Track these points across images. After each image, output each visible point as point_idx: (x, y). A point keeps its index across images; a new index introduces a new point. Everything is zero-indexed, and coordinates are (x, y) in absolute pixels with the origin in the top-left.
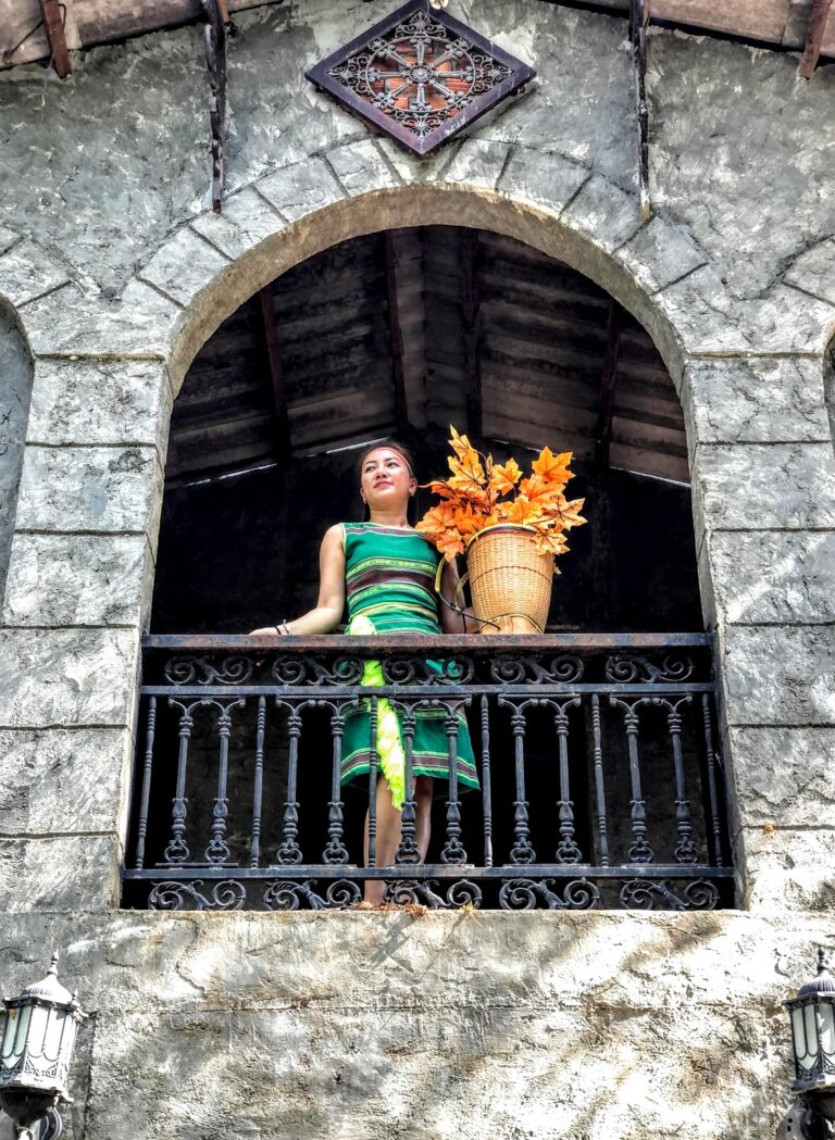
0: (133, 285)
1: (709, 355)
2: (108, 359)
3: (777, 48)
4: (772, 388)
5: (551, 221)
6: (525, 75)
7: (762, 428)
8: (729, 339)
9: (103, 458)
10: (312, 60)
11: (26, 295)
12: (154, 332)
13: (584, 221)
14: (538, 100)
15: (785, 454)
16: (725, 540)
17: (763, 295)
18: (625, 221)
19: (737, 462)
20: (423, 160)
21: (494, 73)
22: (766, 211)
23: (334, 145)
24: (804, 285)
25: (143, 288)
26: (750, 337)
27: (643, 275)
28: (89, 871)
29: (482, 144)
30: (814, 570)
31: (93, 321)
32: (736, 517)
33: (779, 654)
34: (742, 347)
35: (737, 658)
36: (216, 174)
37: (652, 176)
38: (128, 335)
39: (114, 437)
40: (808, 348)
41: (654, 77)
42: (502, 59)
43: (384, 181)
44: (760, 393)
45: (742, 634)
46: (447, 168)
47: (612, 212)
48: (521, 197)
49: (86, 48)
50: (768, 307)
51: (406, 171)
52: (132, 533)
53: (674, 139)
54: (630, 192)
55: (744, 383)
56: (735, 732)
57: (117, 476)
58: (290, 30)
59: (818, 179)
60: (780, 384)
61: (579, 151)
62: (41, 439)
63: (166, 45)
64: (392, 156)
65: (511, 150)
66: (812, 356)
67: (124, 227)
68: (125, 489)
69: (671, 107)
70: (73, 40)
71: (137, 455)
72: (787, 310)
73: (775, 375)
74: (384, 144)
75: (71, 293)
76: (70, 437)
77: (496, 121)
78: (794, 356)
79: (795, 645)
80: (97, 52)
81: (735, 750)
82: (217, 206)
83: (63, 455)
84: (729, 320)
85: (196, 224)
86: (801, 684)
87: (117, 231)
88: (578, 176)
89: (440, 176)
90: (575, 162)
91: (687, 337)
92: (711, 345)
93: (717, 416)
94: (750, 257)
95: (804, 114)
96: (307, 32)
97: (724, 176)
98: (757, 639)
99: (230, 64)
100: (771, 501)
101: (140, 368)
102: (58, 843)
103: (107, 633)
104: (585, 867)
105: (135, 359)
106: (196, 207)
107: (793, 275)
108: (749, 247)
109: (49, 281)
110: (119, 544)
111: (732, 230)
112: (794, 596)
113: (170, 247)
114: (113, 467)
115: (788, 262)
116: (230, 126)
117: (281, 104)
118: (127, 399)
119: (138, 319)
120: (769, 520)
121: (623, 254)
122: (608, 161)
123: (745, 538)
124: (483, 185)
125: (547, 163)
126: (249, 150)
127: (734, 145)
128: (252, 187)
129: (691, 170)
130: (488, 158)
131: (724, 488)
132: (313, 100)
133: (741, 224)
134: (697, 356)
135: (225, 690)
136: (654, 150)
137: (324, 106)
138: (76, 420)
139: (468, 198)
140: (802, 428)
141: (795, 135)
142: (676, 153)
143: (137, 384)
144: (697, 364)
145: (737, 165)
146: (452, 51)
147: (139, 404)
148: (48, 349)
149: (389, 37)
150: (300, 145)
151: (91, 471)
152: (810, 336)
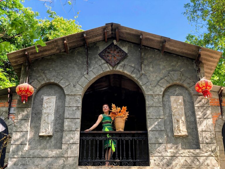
0: (78, 85)
1: (148, 95)
2: (74, 95)
3: (158, 50)
4: (156, 99)
5: (129, 75)
6: (126, 54)
7: (154, 105)
8: (151, 93)
9: (74, 108)
10: (99, 52)
11: (64, 86)
12: (80, 91)
13: (134, 76)
14: (128, 58)
15: (157, 108)
16: (149, 120)
17: (155, 86)
18: (139, 75)
19: (151, 109)
20: (113, 67)
21: (122, 54)
22: (156, 74)
23: (102, 64)
24: (160, 85)
25: (79, 85)
26: (153, 92)
27: (141, 83)
28: (75, 161)
29: (121, 64)
30: (160, 124)
31: (73, 90)
32: (151, 117)
33: (155, 135)
34: (152, 94)
35: (150, 135)
36: (87, 69)
37: (142, 69)
38: (77, 92)
39: (76, 106)
40: (160, 94)
41: (143, 54)
42: (123, 52)
43: (108, 70)
44: (154, 100)
45: (151, 132)
46: (116, 68)
47: (137, 74)
48: (126, 72)
49: (70, 50)
50: (156, 88)
51: (111, 68)
52: (79, 119)
53: (145, 64)
54: (139, 71)
55: (152, 98)
56: (149, 144)
57: (76, 111)
58: (96, 47)
59: (163, 70)
60: (157, 99)
61: (133, 65)
62: (67, 106)
63: (80, 49)
64: (109, 66)
65: (124, 65)
66: (161, 95)
67: (76, 76)
68: (77, 113)
69: (145, 59)
70: (68, 49)
71: (79, 108)
72: (158, 88)
73: (156, 97)
74: (108, 64)
75: (70, 86)
76: (70, 106)
77: (123, 61)
78: (159, 95)
79: (157, 133)
80: (72, 50)
81: (149, 147)
82: (87, 73)
83: (70, 108)
84: (151, 90)
85: (85, 76)
86: (157, 138)
87: (75, 77)
88: (133, 69)
90: (132, 67)
91: (146, 92)
92: (149, 93)
93: (149, 103)
94: (154, 81)
95: (162, 60)
96: (98, 47)
97: (151, 69)
98: (152, 133)
99: (89, 52)
100: (155, 115)
101: (79, 96)
102: (71, 158)
103: (76, 132)
104: (132, 160)
105: (78, 95)
106: (85, 73)
107: (159, 84)
108: (154, 79)
109: (67, 84)
110: (77, 120)
111: (152, 77)
112: (157, 127)
113: (82, 79)
114: (76, 110)
115: (158, 82)
116: (89, 62)
117: (95, 58)
118: (77, 100)
119: (78, 89)
120: (155, 117)
121: (138, 80)
122: (137, 67)
123: (152, 119)
124: (121, 70)
125: (129, 67)
126: (91, 65)
127: (153, 64)
128: (92, 70)
129: (147, 68)
130: (121, 66)
131: (150, 113)
132: (99, 57)
133: (153, 76)
134: (147, 95)
135: (90, 138)
136: (142, 65)
137: (101, 58)
138: (71, 103)
139: (119, 71)
140: (159, 105)
141: (160, 63)
142: (145, 65)
143: (78, 98)
145: (153, 68)
146: (117, 51)
147: (79, 101)
148: (67, 94)
149: (109, 49)
150: (98, 64)
151: (73, 110)
152: (161, 92)
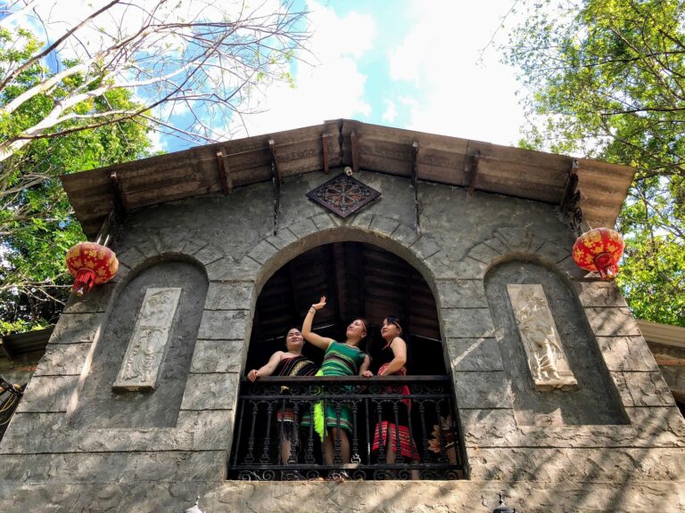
0: (246, 258)
1: (443, 279)
2: (235, 281)
3: (460, 186)
4: (466, 289)
5: (387, 238)
6: (378, 194)
7: (464, 303)
8: (450, 274)
9: (230, 314)
10: (308, 191)
11: (208, 262)
12: (251, 273)
13: (398, 238)
14: (382, 202)
15: (473, 311)
16: (453, 341)
17: (461, 260)
18: (412, 238)
19: (456, 314)
20: (344, 219)
21: (368, 194)
22: (460, 234)
23: (315, 215)
24: (474, 257)
25: (249, 259)
26: (457, 273)
27: (419, 254)
28: (214, 465)
29: (364, 215)
30: (487, 352)
31: (230, 269)
32: (456, 333)
33: (475, 382)
34: (455, 276)
35: (460, 383)
36: (275, 223)
37: (421, 224)
38: (242, 274)
39: (235, 308)
40: (478, 277)
41: (420, 195)
42: (370, 190)
43: (331, 226)
44: (462, 292)
45: (461, 375)
46: (352, 222)
47: (408, 235)
48: (377, 230)
49: (234, 188)
50: (462, 264)
51: (339, 223)
52: (239, 340)
53: (427, 214)
54: (414, 229)
55: (456, 288)
56: (461, 411)
57: (234, 321)
58: (301, 182)
59: (477, 225)
60: (469, 289)
61: (396, 217)
62: (209, 308)
63: (261, 187)
64: (334, 219)
65: (373, 217)
66: (479, 280)
67: (243, 240)
68: (238, 324)
69: (426, 204)
70: (230, 185)
71: (243, 313)
72: (469, 265)
73: (467, 286)
74: (331, 215)
75: (224, 260)
76: (220, 307)
77: (369, 208)
78: (473, 280)
79: (481, 379)
80: (238, 189)
81: (461, 418)
82: (275, 233)
83: (217, 313)
84: (449, 268)
85: (268, 239)
86: (485, 393)
87: (241, 242)
88: (396, 224)
89: (350, 224)
90: (395, 220)
91: (435, 274)
92: (443, 276)
93: (447, 299)
94: (455, 249)
95: (471, 205)
96: (307, 183)
97: (446, 225)
98: (467, 376)
99: (281, 192)
100: (469, 328)
101: (246, 284)
103: (227, 375)
105: (245, 281)
106: (268, 234)
107: (471, 254)
108: (455, 246)
109: (216, 257)
110: (234, 343)
111: (449, 240)
112: (480, 361)
113: (259, 246)
114: (234, 317)
115: (469, 250)
116: (281, 210)
117: (298, 204)
118: (240, 294)
119: (246, 268)
120: (468, 335)
121: (412, 248)
122: (406, 220)
123: (460, 341)
124: (364, 227)
125: (385, 220)
126: (286, 217)
127: (448, 215)
128: (287, 228)
129: (434, 222)
130: (366, 219)
131: (452, 323)
132: (308, 202)
133: (452, 239)
134: (438, 279)
136: (421, 216)
137: (312, 204)
138: (222, 302)
139: (360, 231)
140: (477, 303)
141: (468, 212)
142: (428, 217)
143: (245, 290)
144: (439, 282)
145: (449, 221)
146: (354, 187)
147: (244, 296)
148: (214, 279)
149: (333, 184)
150: (303, 216)
151: (226, 319)
152: (478, 273)
